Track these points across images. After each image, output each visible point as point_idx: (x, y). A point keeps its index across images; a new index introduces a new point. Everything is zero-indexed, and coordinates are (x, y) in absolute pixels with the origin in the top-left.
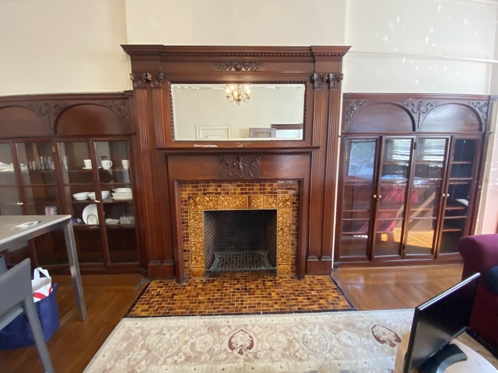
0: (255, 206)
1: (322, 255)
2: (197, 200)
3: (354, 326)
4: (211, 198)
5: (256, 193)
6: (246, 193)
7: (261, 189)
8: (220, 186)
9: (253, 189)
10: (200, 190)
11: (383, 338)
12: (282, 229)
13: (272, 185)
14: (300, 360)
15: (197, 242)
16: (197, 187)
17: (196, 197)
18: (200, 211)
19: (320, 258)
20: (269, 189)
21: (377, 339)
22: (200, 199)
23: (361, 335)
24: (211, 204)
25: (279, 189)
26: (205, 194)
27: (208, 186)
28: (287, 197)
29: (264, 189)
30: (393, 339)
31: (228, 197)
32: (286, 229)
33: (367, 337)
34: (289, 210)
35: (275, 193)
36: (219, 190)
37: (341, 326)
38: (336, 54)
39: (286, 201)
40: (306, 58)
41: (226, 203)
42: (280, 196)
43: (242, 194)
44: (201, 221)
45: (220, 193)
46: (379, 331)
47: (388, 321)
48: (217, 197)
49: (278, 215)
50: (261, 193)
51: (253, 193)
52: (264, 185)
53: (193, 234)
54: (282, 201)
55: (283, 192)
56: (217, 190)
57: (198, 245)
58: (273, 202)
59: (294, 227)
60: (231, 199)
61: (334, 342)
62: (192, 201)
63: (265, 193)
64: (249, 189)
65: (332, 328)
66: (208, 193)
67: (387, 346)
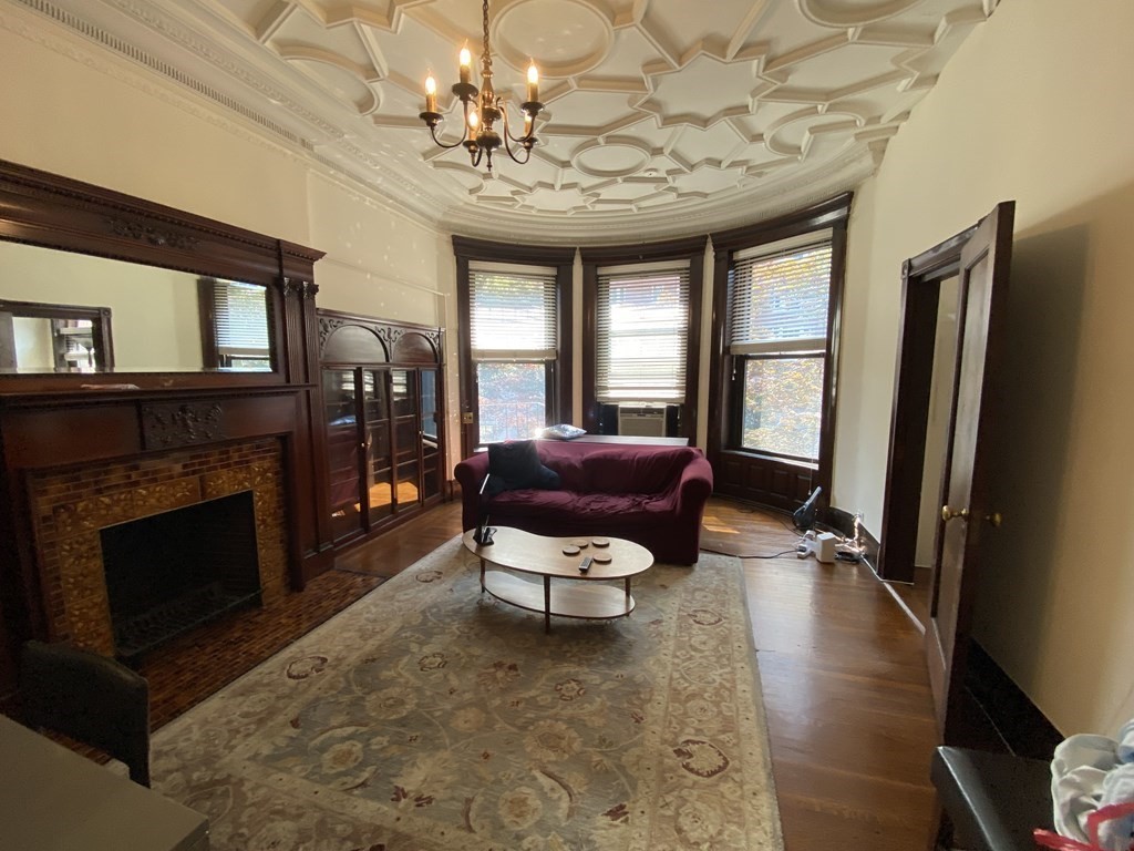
0: (214, 492)
1: (318, 544)
2: (79, 509)
3: (401, 586)
4: (115, 498)
5: (215, 468)
6: (194, 472)
7: (222, 460)
8: (136, 468)
9: (208, 462)
10: (87, 485)
11: (429, 579)
12: (264, 521)
13: (240, 450)
14: (383, 631)
15: (87, 607)
16: (78, 479)
17: (75, 504)
18: (88, 532)
19: (316, 549)
20: (235, 457)
21: (426, 581)
22: (87, 505)
23: (413, 587)
24: (117, 510)
25: (253, 453)
26: (99, 491)
27: (106, 473)
28: (266, 464)
29: (228, 458)
30: (436, 575)
31: (157, 486)
32: (269, 520)
33: (419, 585)
34: (270, 486)
35: (247, 462)
36: (134, 476)
37: (391, 593)
38: (309, 257)
39: (266, 471)
40: (271, 252)
41: (153, 501)
42: (255, 466)
43: (187, 474)
44: (95, 555)
45: (136, 484)
46: (423, 577)
47: (423, 568)
48: (130, 492)
49: (255, 499)
50: (222, 467)
51: (209, 470)
52: (227, 452)
53: (75, 592)
54: (259, 473)
55: (259, 459)
56: (129, 477)
57: (93, 613)
58: (245, 479)
59: (281, 512)
60: (164, 488)
61: (397, 604)
62: (64, 516)
63: (229, 465)
64: (200, 464)
65: (385, 599)
66: (108, 488)
67: (436, 581)
